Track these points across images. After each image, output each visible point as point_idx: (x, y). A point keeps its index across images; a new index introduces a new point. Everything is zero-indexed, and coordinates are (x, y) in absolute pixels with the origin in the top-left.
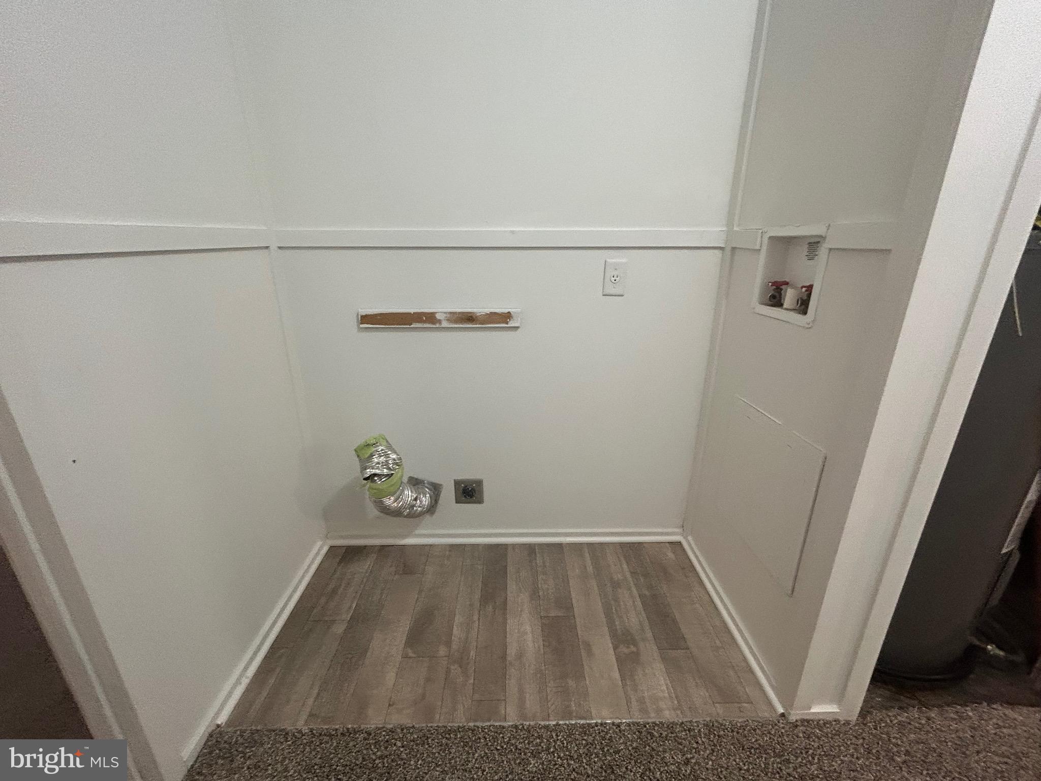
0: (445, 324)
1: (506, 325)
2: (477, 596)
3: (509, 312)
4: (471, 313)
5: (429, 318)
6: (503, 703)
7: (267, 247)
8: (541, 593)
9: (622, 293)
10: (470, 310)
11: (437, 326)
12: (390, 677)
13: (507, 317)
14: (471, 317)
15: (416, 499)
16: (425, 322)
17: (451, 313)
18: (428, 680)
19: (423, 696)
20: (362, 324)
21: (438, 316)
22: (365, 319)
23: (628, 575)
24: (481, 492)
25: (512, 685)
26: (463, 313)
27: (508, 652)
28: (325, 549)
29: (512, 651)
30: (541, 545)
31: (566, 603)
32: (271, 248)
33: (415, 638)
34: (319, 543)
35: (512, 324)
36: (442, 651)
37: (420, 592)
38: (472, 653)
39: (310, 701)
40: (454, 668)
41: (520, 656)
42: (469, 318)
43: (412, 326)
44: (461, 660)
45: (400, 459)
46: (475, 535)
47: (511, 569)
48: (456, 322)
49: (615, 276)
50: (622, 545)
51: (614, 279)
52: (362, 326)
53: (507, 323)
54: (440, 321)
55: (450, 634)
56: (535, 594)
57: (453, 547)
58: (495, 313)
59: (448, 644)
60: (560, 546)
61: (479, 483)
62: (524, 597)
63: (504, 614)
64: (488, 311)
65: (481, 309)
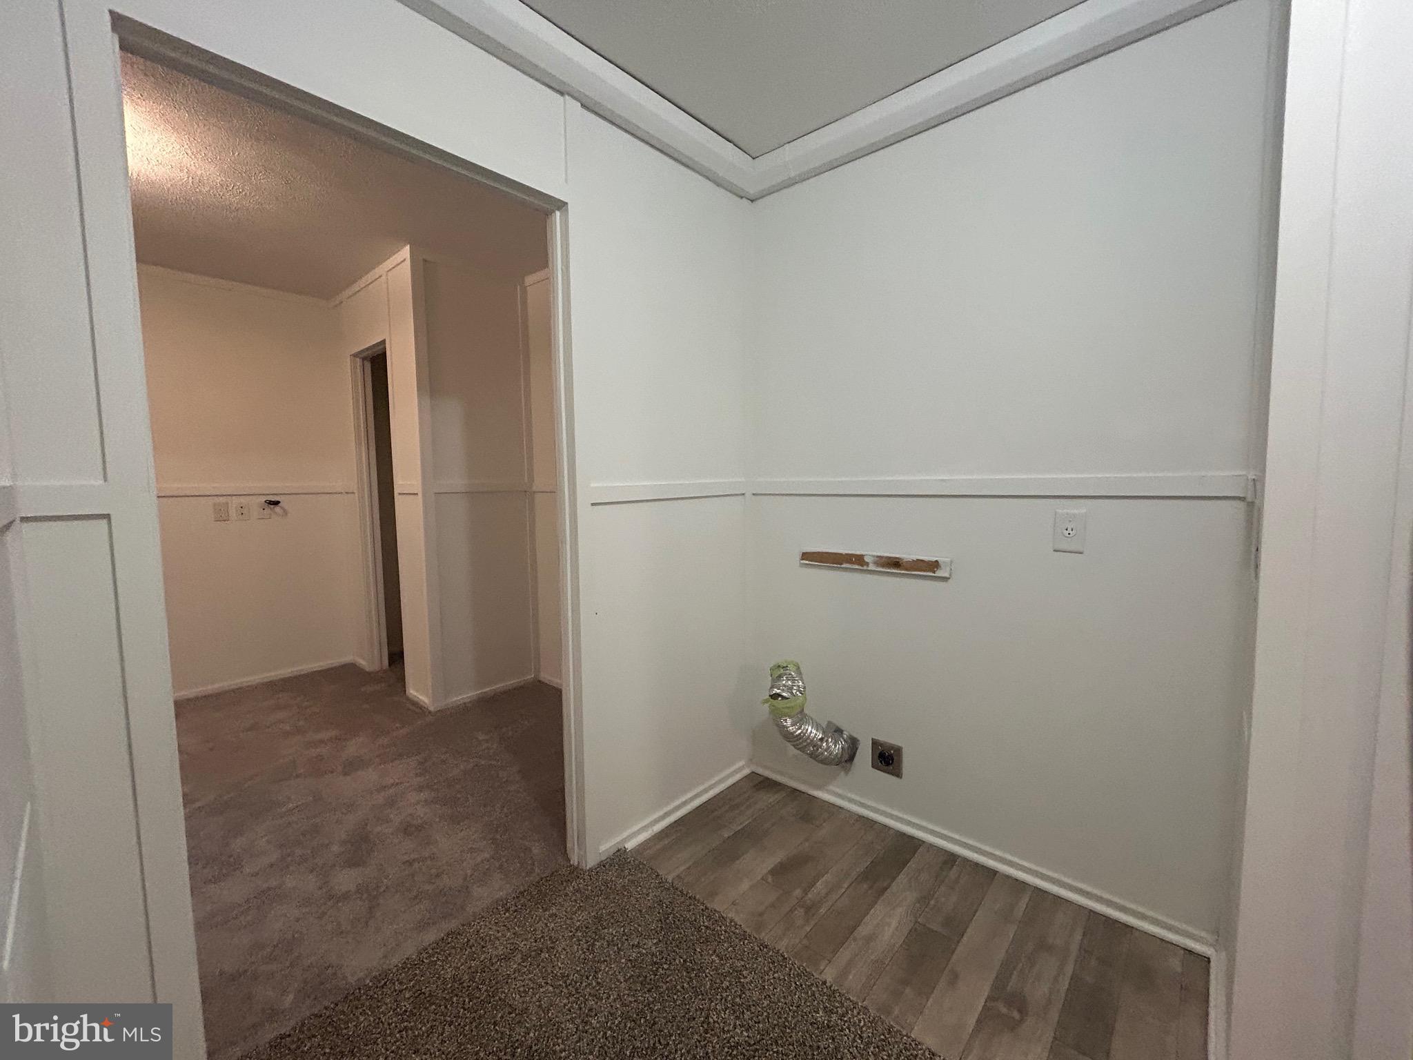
0: (872, 567)
1: (933, 574)
2: (861, 868)
3: (937, 561)
4: (897, 558)
5: (859, 560)
6: (827, 962)
7: (743, 494)
8: (932, 902)
9: (1081, 550)
10: (897, 556)
11: (865, 568)
12: (745, 885)
13: (934, 566)
14: (898, 562)
15: (822, 739)
16: (853, 563)
17: (878, 557)
18: (773, 906)
19: (761, 915)
20: (803, 559)
21: (866, 559)
22: (805, 556)
23: (1074, 948)
24: (900, 762)
25: (844, 955)
26: (890, 558)
27: (860, 928)
28: (746, 771)
29: (863, 930)
30: (966, 860)
31: (956, 926)
32: (746, 495)
33: (780, 871)
34: (741, 763)
35: (939, 573)
36: (798, 892)
37: (807, 840)
38: (822, 911)
39: (682, 868)
40: (800, 912)
41: (870, 939)
42: (895, 563)
43: (842, 566)
44: (810, 909)
45: (804, 688)
46: (891, 816)
47: (912, 864)
48: (883, 566)
49: (1069, 529)
50: (1092, 913)
51: (1068, 532)
52: (802, 562)
53: (934, 572)
54: (867, 564)
55: (812, 885)
56: (924, 899)
57: (861, 818)
58: (922, 561)
59: (806, 892)
60: (994, 873)
61: (899, 750)
62: (911, 897)
63: (878, 898)
64: (915, 557)
65: (907, 555)
